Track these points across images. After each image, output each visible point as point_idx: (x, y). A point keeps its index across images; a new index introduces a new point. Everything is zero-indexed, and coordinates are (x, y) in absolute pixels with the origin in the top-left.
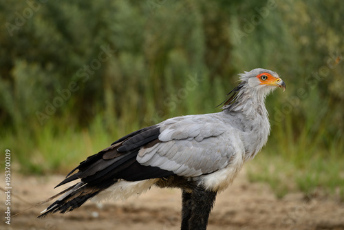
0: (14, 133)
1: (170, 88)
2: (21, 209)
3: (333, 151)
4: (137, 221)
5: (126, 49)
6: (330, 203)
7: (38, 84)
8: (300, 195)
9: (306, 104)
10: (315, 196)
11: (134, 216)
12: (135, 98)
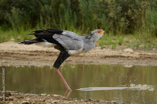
0: (12, 29)
1: (60, 15)
2: (15, 52)
3: (110, 34)
4: (50, 55)
5: (46, 4)
6: (109, 49)
7: (19, 14)
8: (100, 47)
9: (102, 20)
10: (104, 47)
11: (49, 54)
12: (49, 18)
